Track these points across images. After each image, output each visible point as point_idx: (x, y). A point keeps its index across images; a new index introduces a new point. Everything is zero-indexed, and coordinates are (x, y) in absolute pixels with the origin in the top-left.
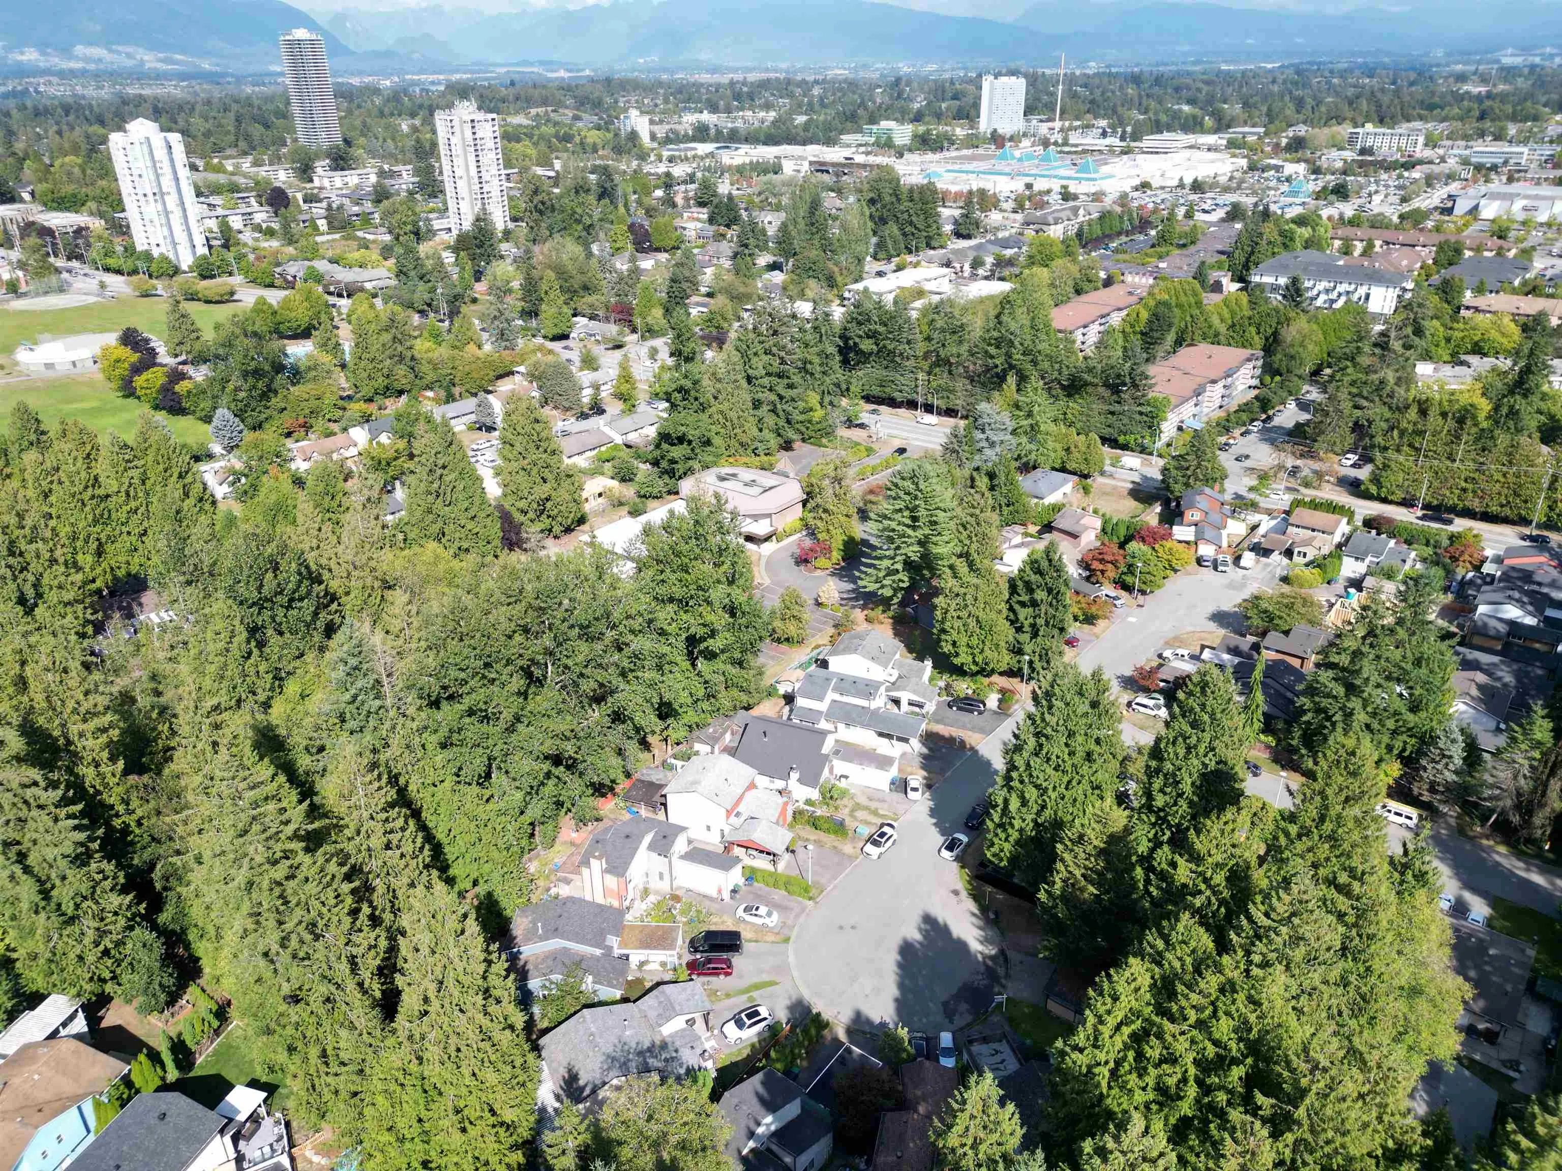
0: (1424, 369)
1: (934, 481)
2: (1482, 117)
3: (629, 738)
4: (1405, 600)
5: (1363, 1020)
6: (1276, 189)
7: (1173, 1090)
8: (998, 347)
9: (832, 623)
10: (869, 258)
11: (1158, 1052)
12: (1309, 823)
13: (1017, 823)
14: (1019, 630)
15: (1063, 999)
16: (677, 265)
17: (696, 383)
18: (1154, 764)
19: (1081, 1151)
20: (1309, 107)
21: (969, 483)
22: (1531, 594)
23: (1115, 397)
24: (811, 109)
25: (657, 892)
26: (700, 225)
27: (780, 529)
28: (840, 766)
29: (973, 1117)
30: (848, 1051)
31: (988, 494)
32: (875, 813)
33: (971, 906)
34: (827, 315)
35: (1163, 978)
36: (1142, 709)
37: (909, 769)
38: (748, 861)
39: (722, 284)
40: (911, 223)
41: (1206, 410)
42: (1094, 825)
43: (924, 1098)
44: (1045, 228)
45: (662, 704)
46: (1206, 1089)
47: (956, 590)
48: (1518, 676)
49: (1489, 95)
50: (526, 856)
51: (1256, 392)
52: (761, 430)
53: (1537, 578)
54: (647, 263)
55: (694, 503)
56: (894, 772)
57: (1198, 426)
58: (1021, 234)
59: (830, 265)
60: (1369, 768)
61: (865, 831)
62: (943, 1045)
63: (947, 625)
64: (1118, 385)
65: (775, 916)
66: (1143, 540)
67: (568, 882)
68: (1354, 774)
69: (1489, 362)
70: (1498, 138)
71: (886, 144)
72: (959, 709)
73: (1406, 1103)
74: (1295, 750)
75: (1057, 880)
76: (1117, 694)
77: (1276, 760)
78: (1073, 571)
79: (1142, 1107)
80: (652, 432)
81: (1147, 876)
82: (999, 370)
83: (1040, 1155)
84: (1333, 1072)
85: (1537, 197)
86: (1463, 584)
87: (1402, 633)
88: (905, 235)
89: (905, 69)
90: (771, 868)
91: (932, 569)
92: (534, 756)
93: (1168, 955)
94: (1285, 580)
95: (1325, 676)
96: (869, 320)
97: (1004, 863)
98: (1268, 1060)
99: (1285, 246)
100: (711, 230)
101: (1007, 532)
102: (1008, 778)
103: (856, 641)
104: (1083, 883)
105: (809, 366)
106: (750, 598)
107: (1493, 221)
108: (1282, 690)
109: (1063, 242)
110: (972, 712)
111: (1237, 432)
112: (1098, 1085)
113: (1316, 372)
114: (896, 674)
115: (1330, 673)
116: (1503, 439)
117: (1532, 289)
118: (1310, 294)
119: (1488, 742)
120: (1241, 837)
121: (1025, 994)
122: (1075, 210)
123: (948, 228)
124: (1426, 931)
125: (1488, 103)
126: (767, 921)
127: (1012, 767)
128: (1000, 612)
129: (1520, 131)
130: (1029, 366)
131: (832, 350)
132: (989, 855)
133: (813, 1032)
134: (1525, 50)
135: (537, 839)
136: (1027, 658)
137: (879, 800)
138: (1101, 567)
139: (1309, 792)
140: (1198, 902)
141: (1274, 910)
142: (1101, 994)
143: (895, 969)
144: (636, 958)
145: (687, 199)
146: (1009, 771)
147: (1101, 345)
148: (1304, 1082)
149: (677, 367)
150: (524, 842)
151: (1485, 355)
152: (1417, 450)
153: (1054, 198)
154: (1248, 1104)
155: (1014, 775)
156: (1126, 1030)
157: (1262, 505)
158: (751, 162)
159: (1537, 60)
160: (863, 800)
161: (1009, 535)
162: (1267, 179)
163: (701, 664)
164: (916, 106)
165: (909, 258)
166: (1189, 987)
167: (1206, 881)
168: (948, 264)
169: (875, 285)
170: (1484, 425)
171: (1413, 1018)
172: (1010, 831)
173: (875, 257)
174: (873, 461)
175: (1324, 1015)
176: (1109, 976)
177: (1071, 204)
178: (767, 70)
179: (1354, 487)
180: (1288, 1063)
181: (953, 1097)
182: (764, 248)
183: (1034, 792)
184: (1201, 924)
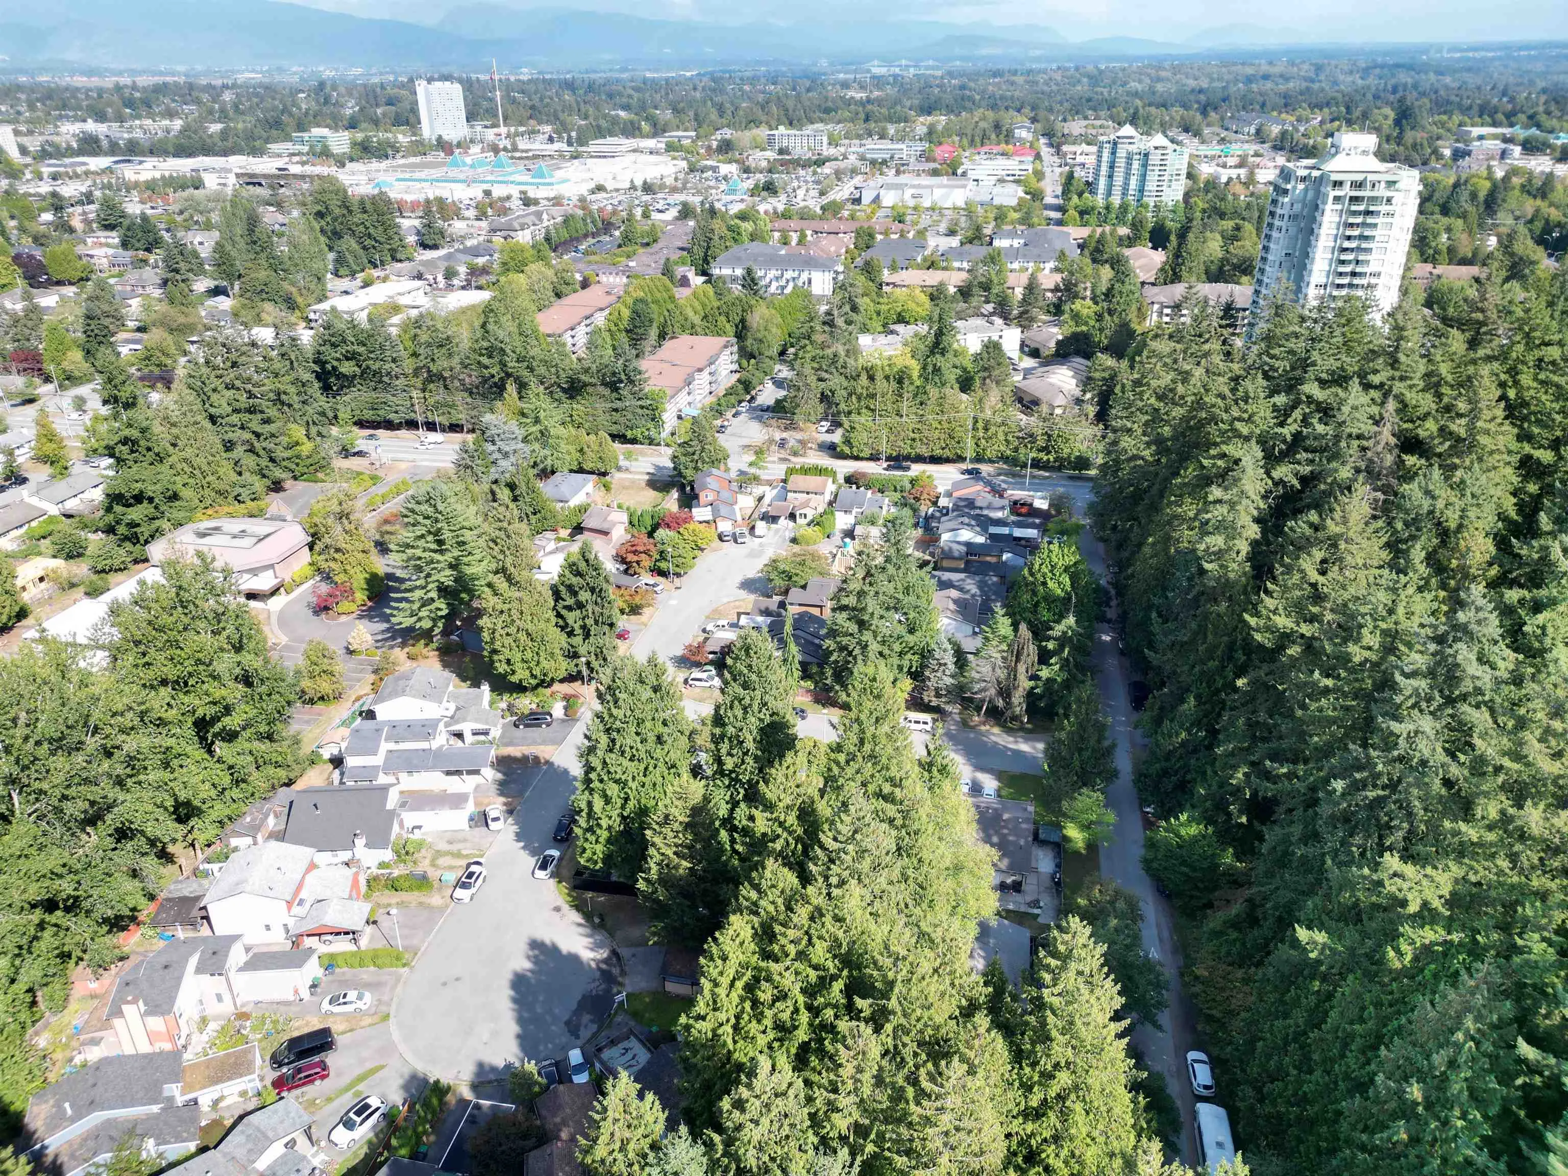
0: (865, 340)
1: (452, 500)
2: (867, 120)
3: (143, 854)
4: (888, 541)
5: (924, 906)
6: (717, 188)
7: (789, 1024)
8: (490, 357)
9: (370, 668)
10: (329, 276)
11: (769, 994)
12: (852, 749)
13: (604, 823)
14: (571, 634)
15: (679, 977)
16: (90, 299)
17: (143, 431)
18: (718, 731)
19: (721, 1112)
20: (729, 112)
21: (490, 496)
22: (977, 517)
23: (615, 395)
24: (224, 116)
25: (216, 1018)
26: (111, 251)
27: (288, 580)
28: (410, 818)
29: (616, 1120)
30: (477, 1107)
31: (512, 505)
32: (458, 855)
33: (577, 917)
34: (294, 340)
35: (762, 925)
36: (697, 683)
37: (486, 801)
38: (323, 949)
39: (154, 316)
40: (369, 236)
41: (699, 398)
42: (677, 803)
43: (564, 1123)
44: (512, 234)
45: (178, 805)
46: (814, 1011)
47: (499, 607)
48: (981, 585)
49: (869, 101)
50: (30, 1031)
51: (737, 376)
52: (240, 474)
53: (978, 504)
54: (48, 300)
55: (171, 568)
56: (471, 808)
57: (695, 413)
58: (490, 241)
59: (286, 285)
60: (888, 690)
61: (451, 877)
62: (573, 1063)
63: (497, 645)
64: (615, 383)
65: (368, 996)
66: (669, 526)
67: (95, 1042)
68: (878, 697)
69: (911, 328)
70: (882, 137)
71: (323, 153)
72: (526, 726)
73: (970, 963)
74: (829, 689)
75: (653, 865)
76: (674, 675)
77: (817, 701)
78: (610, 567)
79: (766, 1050)
80: (98, 495)
81: (731, 836)
82: (496, 379)
83: (683, 1129)
84: (910, 959)
85: (919, 186)
86: (928, 519)
87: (891, 569)
88: (365, 248)
89: (328, 74)
90: (352, 947)
91: (471, 592)
92: (16, 908)
93: (763, 903)
94: (794, 541)
95: (842, 617)
96: (344, 341)
97: (600, 865)
98: (859, 967)
99: (736, 240)
100: (127, 256)
101: (539, 540)
102: (588, 781)
103: (402, 683)
104: (676, 860)
105: (283, 397)
106: (266, 661)
107: (893, 208)
108: (810, 638)
109: (533, 247)
110: (539, 726)
111: (729, 414)
112: (725, 1044)
113: (782, 353)
114: (452, 707)
115: (845, 615)
116: (933, 392)
117: (931, 265)
118: (763, 283)
119: (969, 645)
120: (802, 776)
121: (643, 985)
122: (539, 215)
123: (411, 239)
124: (956, 815)
125: (869, 107)
126: (360, 1005)
127: (589, 769)
128: (548, 620)
129: (897, 131)
130: (525, 373)
131: (307, 376)
132: (582, 861)
133: (435, 1101)
134: (889, 63)
135: (42, 1005)
136: (583, 659)
137: (460, 841)
138: (636, 558)
139: (847, 722)
140: (778, 845)
141: (839, 833)
142: (712, 959)
143: (511, 1005)
144: (205, 1099)
145: (87, 222)
146: (587, 773)
147: (591, 345)
148: (891, 975)
149: (116, 416)
150: (24, 1016)
151: (908, 323)
152: (873, 411)
153: (515, 204)
154: (851, 1011)
155: (593, 776)
156: (739, 984)
157: (763, 477)
158: (163, 177)
159: (897, 70)
160: (443, 846)
161: (543, 543)
162: (707, 179)
163: (220, 748)
164: (349, 112)
165: (376, 273)
166: (784, 925)
167: (781, 824)
168: (420, 277)
169: (343, 304)
170: (918, 383)
171: (960, 891)
172: (599, 832)
173: (336, 274)
174: (380, 489)
175: (895, 911)
176: (715, 940)
177: (533, 208)
178: (161, 74)
179: (831, 449)
180: (875, 963)
181: (593, 1108)
182: (200, 271)
183: (616, 787)
184: (784, 865)
